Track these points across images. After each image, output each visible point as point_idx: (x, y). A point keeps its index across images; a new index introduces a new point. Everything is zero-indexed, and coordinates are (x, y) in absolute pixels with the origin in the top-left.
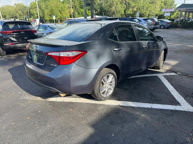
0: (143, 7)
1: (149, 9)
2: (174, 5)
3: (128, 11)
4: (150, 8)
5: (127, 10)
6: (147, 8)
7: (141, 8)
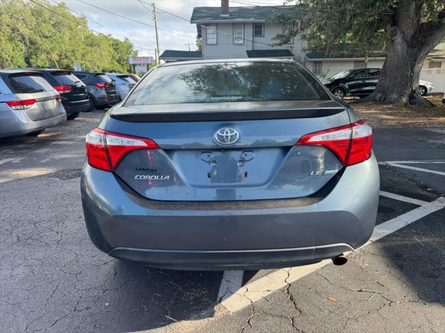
0: (73, 52)
1: (88, 57)
2: (132, 53)
3: (37, 60)
4: (89, 55)
5: (34, 57)
6: (83, 56)
7: (69, 54)
